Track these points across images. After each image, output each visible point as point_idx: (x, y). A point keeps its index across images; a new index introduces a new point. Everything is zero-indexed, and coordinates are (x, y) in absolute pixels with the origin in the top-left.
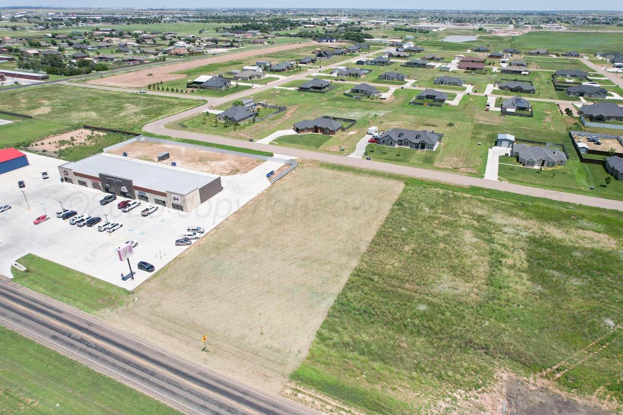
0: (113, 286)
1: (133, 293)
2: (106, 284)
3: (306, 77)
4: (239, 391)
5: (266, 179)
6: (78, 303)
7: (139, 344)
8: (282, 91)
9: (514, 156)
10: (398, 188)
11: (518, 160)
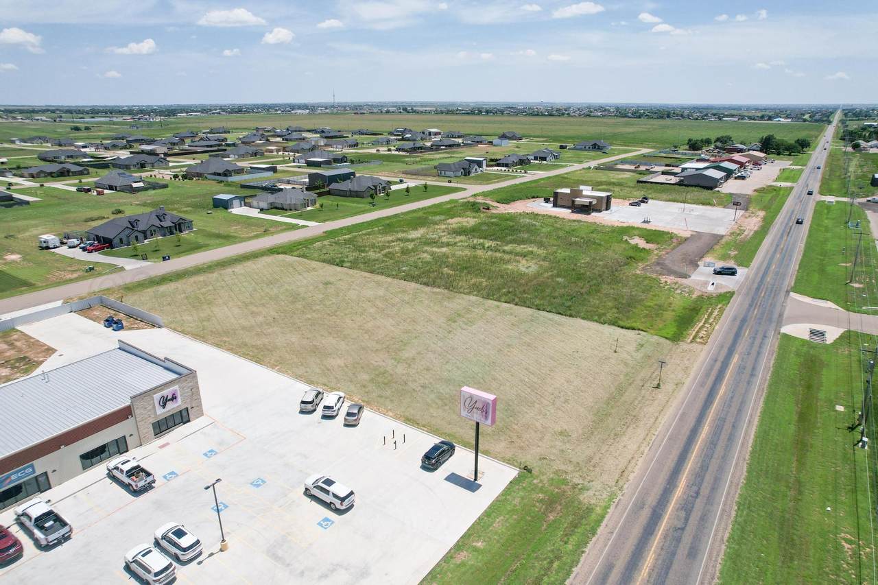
9: (272, 209)
10: (289, 258)
11: (283, 209)
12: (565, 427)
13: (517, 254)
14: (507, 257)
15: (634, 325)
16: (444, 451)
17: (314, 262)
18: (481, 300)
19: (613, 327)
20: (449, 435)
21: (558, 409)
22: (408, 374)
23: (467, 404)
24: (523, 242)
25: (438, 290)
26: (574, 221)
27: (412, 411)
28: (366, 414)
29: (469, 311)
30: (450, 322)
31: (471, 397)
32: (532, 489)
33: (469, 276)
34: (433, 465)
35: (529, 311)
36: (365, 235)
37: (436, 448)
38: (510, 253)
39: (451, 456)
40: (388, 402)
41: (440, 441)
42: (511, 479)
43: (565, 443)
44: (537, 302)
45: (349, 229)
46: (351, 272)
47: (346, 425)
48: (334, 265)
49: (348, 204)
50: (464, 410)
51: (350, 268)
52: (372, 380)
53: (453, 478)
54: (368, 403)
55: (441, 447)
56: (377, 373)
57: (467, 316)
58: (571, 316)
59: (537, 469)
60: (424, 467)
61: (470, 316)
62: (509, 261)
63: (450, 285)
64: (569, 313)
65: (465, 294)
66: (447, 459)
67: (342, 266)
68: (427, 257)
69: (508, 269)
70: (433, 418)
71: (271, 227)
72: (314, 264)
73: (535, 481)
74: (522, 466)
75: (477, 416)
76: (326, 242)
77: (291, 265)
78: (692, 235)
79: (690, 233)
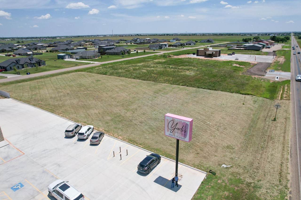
9: (81, 59)
10: (83, 73)
11: (85, 58)
12: (229, 143)
13: (184, 69)
14: (180, 70)
15: (248, 93)
16: (153, 161)
17: (94, 74)
18: (170, 85)
19: (238, 94)
20: (157, 150)
21: (222, 133)
22: (133, 117)
23: (170, 126)
24: (187, 65)
25: (149, 82)
26: (206, 60)
27: (133, 136)
28: (106, 138)
29: (164, 89)
30: (155, 94)
31: (173, 120)
32: (219, 188)
33: (164, 77)
34: (146, 171)
35: (194, 89)
36: (118, 65)
37: (147, 159)
38: (182, 69)
39: (158, 164)
40: (119, 131)
41: (151, 154)
42: (202, 180)
43: (232, 154)
44: (197, 85)
45: (111, 64)
46: (110, 76)
47: (91, 145)
48: (102, 74)
49: (112, 57)
50: (168, 131)
51: (109, 75)
52: (112, 120)
53: (160, 181)
54: (108, 132)
55: (151, 158)
56: (115, 116)
57: (164, 91)
58: (215, 90)
59: (219, 172)
60: (139, 173)
61: (165, 91)
62: (181, 72)
63: (155, 80)
64: (214, 89)
65: (162, 83)
66: (156, 166)
67: (106, 75)
68: (145, 71)
69: (181, 74)
70: (146, 139)
71: (79, 64)
72: (93, 74)
73: (219, 181)
74: (208, 170)
75: (178, 135)
76: (101, 67)
77: (83, 75)
78: (258, 63)
79: (257, 62)
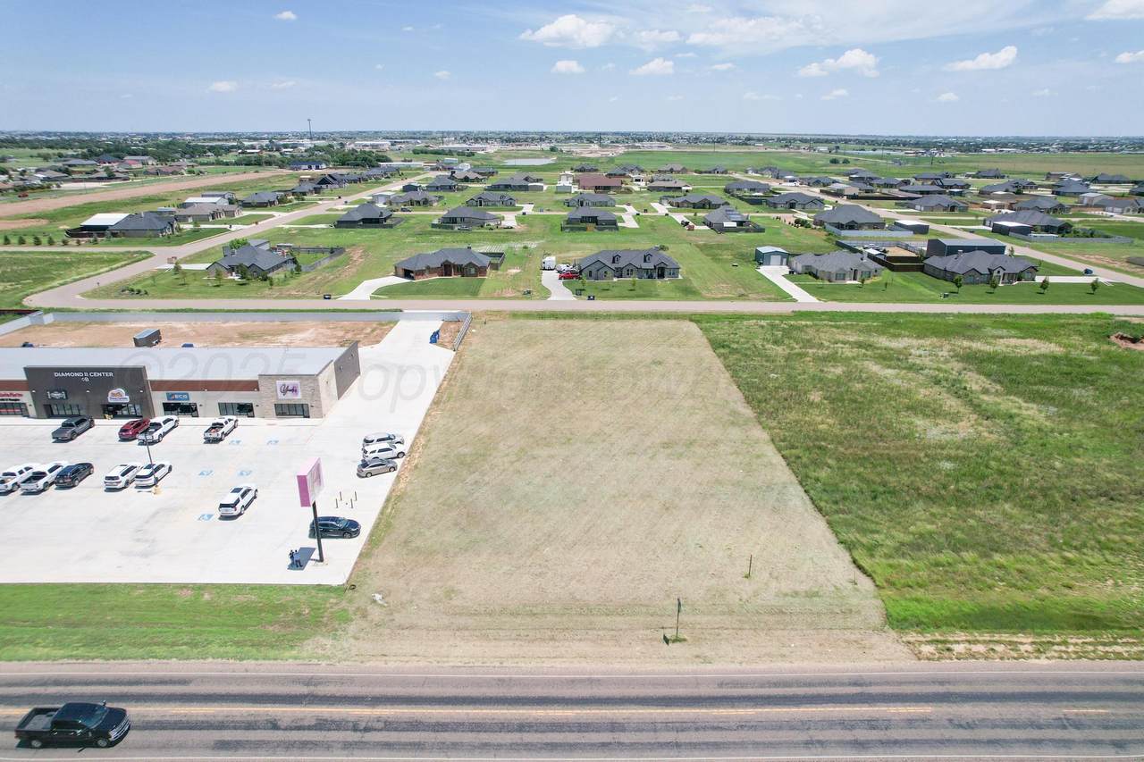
0: (280, 588)
1: (353, 587)
2: (252, 589)
3: (327, 210)
4: (842, 684)
5: (433, 346)
6: (214, 648)
7: (499, 680)
8: (302, 230)
10: (689, 328)
18: (764, 441)
25: (746, 411)
35: (785, 479)
44: (821, 473)
45: (835, 316)
46: (711, 360)
48: (712, 347)
51: (719, 355)
58: (821, 509)
63: (772, 411)
71: (755, 293)
